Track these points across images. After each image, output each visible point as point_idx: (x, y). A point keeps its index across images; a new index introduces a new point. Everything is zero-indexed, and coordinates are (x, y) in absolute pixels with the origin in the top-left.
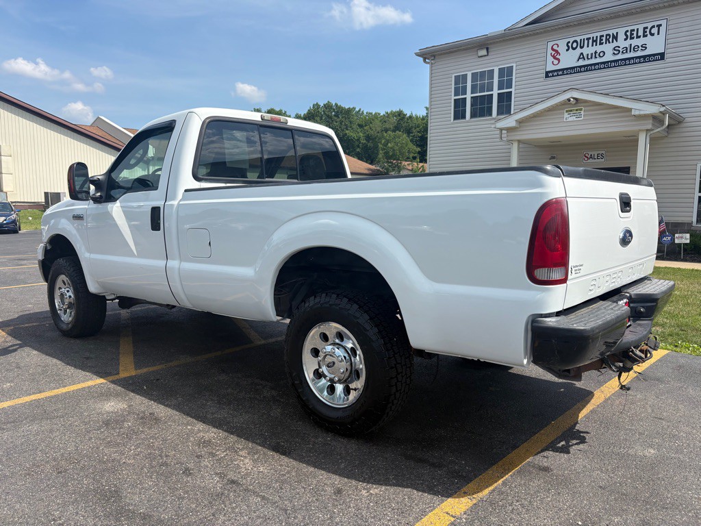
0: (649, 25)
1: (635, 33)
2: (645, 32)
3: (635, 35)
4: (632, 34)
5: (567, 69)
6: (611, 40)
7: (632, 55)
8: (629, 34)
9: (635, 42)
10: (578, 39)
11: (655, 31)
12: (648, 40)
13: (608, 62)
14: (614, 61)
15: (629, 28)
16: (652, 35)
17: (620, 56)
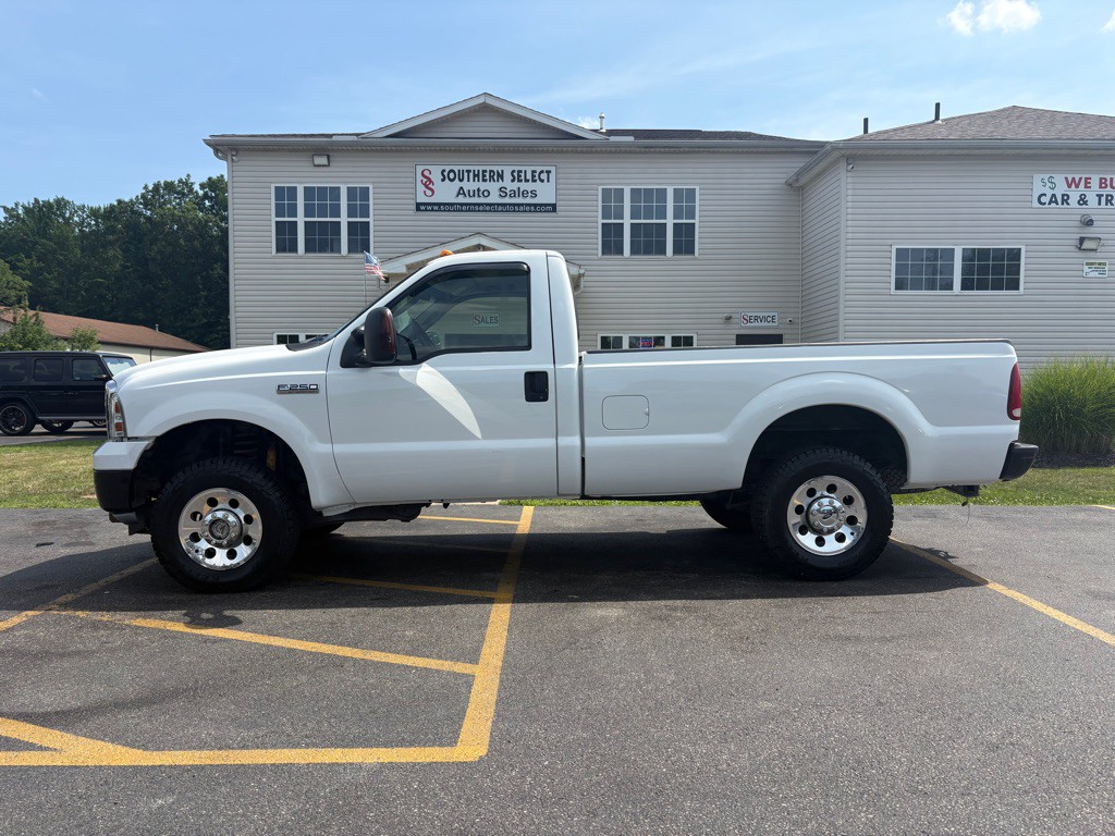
0: (538, 169)
1: (523, 175)
2: (533, 176)
3: (523, 178)
4: (519, 176)
5: (445, 204)
6: (495, 177)
7: (520, 200)
8: (516, 174)
9: (524, 186)
10: (456, 169)
11: (544, 176)
12: (537, 186)
13: (494, 204)
14: (498, 205)
15: (517, 168)
16: (542, 181)
17: (507, 200)
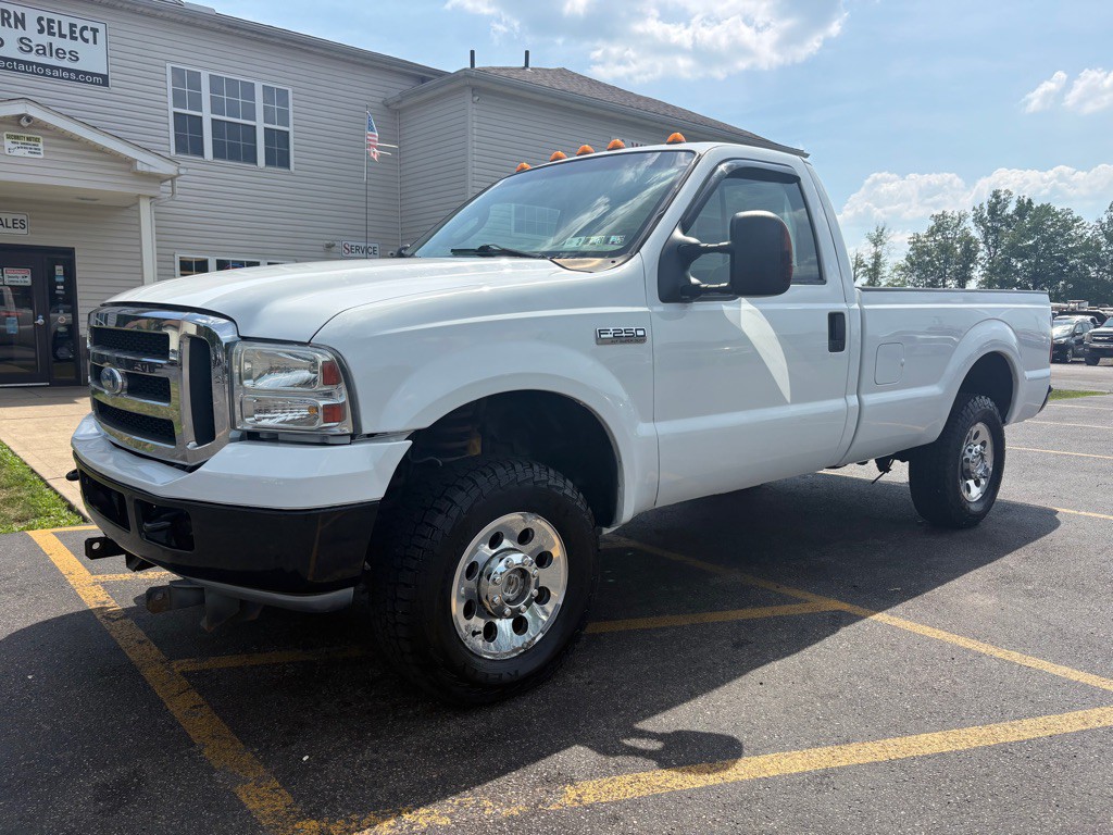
0: (80, 24)
1: (56, 26)
2: (72, 32)
3: (56, 30)
4: (50, 28)
6: (12, 21)
7: (54, 61)
8: (44, 23)
9: (57, 42)
11: (88, 34)
12: (78, 46)
13: (12, 60)
14: (19, 61)
15: (46, 16)
16: (86, 41)
17: (32, 57)
